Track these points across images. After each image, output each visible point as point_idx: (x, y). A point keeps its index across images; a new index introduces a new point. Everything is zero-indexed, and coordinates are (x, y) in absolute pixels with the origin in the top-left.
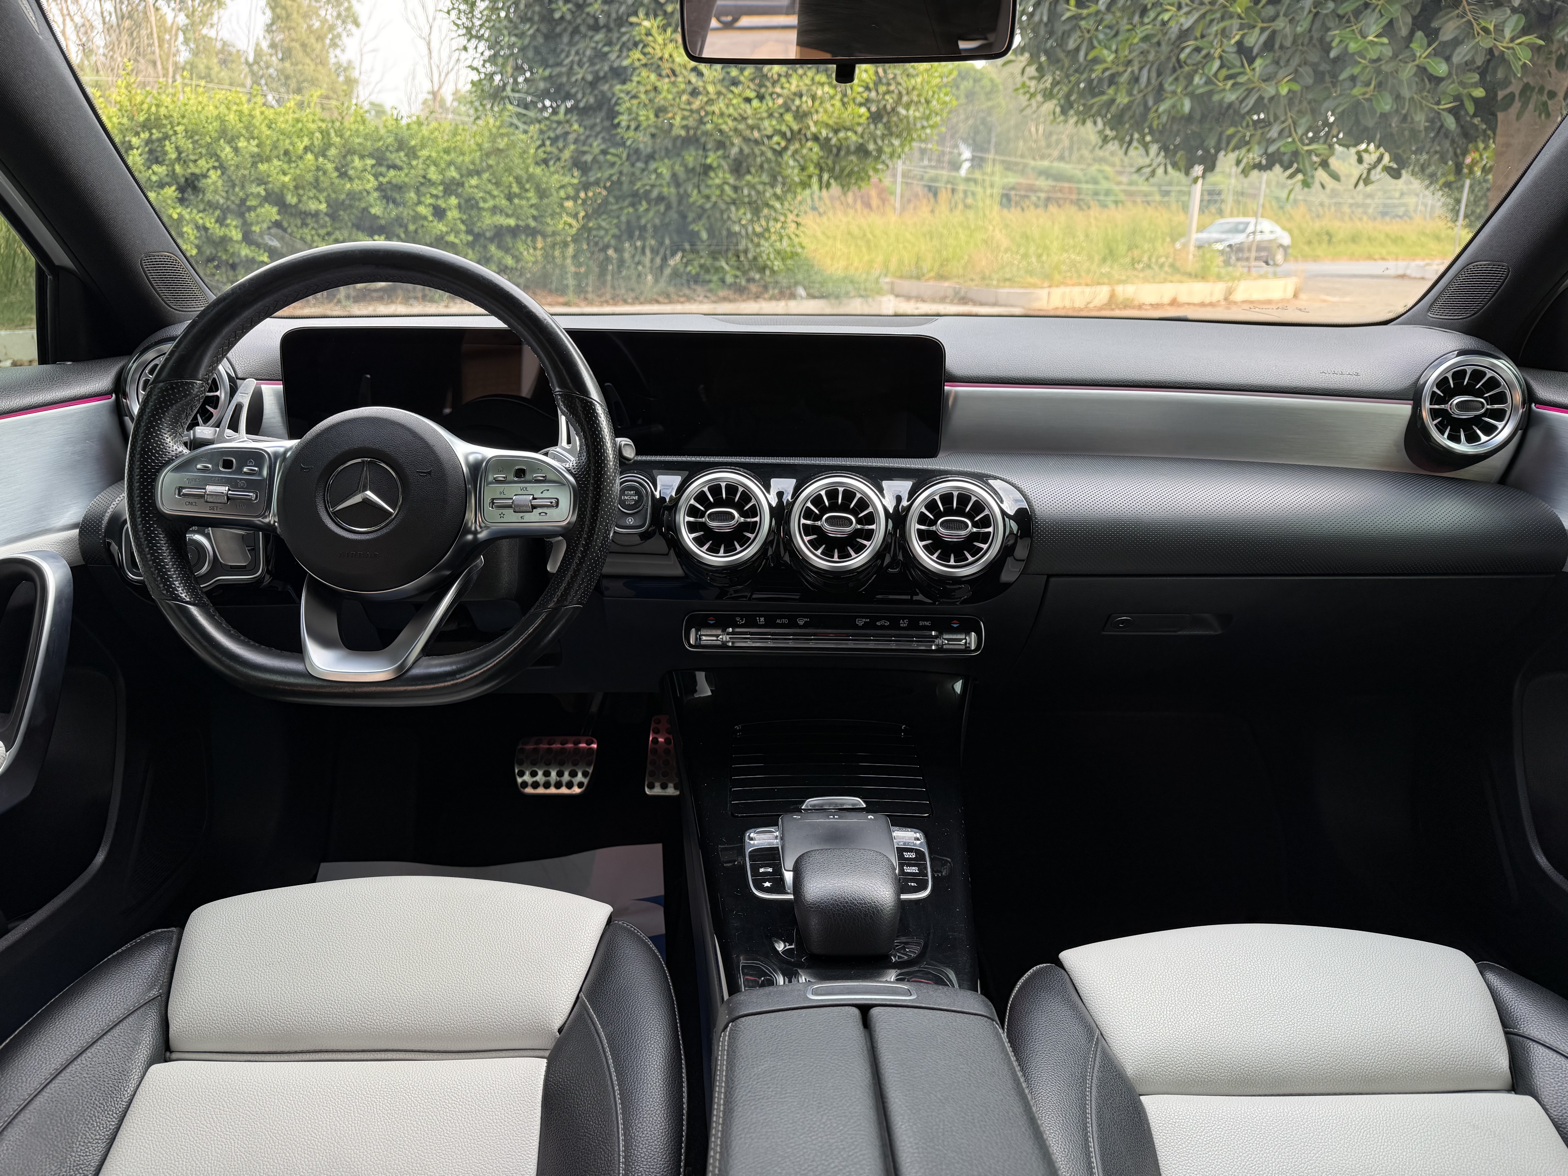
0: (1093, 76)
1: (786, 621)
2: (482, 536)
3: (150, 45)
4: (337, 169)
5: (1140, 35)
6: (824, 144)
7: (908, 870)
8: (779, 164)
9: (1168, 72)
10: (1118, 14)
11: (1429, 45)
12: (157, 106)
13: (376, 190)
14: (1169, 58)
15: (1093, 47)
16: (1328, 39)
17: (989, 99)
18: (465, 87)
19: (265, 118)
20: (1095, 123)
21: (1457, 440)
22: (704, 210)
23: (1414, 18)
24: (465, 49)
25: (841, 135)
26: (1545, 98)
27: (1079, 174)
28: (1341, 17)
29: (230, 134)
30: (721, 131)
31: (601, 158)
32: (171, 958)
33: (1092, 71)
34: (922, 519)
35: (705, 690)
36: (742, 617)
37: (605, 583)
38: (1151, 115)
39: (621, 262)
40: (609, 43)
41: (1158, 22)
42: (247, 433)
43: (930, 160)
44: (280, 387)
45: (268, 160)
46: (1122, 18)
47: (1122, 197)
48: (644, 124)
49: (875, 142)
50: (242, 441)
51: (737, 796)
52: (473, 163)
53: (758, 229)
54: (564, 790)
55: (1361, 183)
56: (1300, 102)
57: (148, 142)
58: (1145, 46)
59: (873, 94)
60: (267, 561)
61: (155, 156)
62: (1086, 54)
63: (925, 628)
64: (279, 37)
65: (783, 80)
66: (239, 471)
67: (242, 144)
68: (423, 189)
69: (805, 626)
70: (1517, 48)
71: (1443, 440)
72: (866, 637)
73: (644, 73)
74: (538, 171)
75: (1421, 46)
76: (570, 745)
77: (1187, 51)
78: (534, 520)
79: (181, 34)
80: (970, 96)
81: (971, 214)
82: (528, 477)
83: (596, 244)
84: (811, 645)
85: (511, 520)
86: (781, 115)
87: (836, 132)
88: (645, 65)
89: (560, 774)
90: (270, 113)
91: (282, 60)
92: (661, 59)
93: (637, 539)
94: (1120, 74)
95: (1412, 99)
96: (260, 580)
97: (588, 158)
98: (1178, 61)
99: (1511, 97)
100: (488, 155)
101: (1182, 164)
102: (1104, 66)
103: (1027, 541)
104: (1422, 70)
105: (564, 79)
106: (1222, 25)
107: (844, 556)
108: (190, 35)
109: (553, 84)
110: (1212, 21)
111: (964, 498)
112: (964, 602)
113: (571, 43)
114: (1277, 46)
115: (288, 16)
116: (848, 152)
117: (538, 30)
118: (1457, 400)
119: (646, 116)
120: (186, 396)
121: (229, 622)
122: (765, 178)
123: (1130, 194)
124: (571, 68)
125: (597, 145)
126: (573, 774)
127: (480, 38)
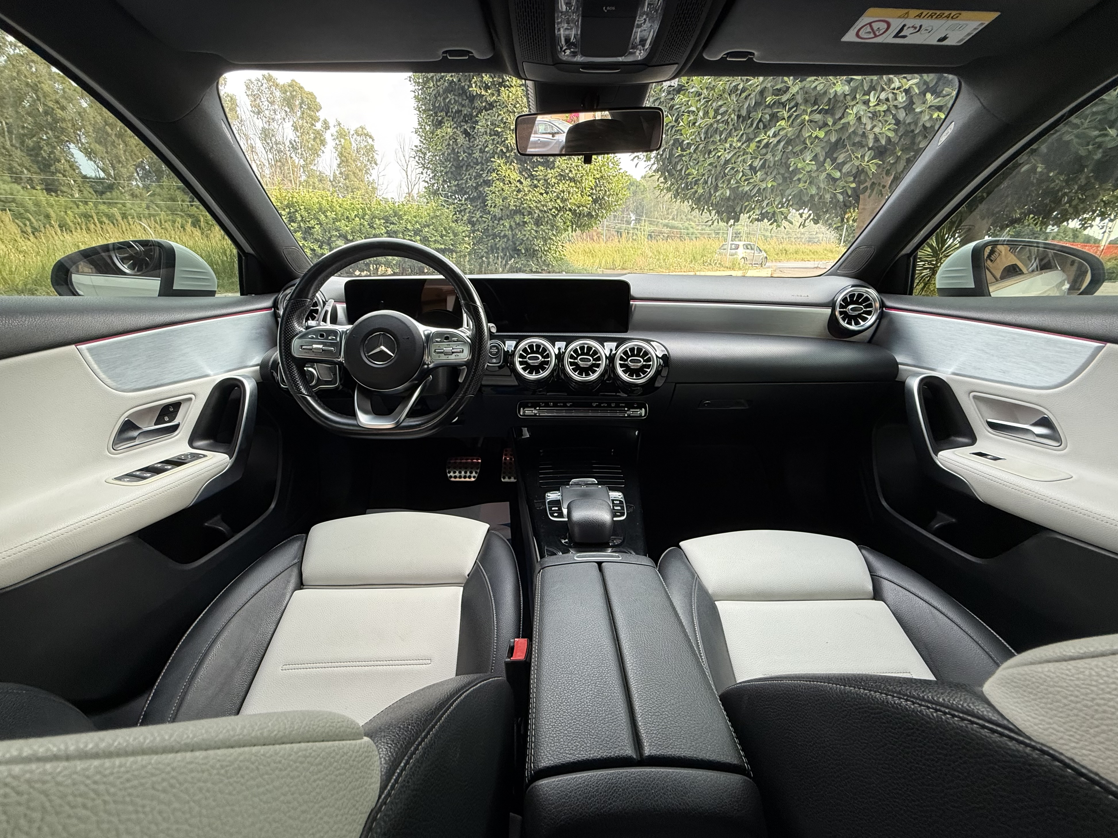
0: (689, 180)
1: (562, 404)
2: (431, 366)
3: (289, 173)
4: (369, 224)
5: (708, 163)
6: (574, 212)
7: (616, 508)
8: (555, 221)
9: (720, 178)
10: (699, 154)
11: (832, 165)
12: (292, 197)
13: (385, 233)
14: (720, 173)
15: (688, 169)
16: (789, 163)
17: (642, 194)
18: (422, 190)
19: (338, 203)
20: (688, 202)
21: (850, 324)
22: (524, 241)
23: (826, 153)
24: (422, 173)
25: (581, 208)
26: (881, 188)
27: (681, 226)
28: (794, 153)
29: (323, 210)
30: (530, 207)
31: (480, 219)
32: (303, 546)
33: (688, 178)
34: (622, 359)
35: (526, 434)
36: (543, 403)
37: (483, 389)
38: (712, 198)
39: (489, 263)
40: (482, 170)
41: (716, 157)
42: (331, 323)
43: (618, 220)
44: (345, 305)
45: (340, 221)
46: (700, 155)
47: (699, 235)
48: (498, 205)
49: (595, 212)
50: (328, 326)
51: (542, 479)
52: (426, 222)
53: (546, 249)
54: (467, 479)
55: (802, 227)
56: (776, 191)
57: (289, 213)
58: (710, 167)
59: (594, 191)
60: (340, 380)
61: (292, 220)
62: (685, 172)
63: (622, 407)
64: (343, 170)
65: (556, 185)
66: (327, 339)
67: (329, 214)
68: (405, 233)
69: (571, 406)
70: (871, 165)
71: (844, 324)
72: (596, 411)
73: (498, 183)
74: (454, 225)
75: (829, 165)
76: (470, 461)
77: (728, 169)
78: (452, 359)
79: (302, 168)
80: (635, 193)
81: (635, 243)
82: (450, 340)
83: (478, 255)
84: (573, 415)
85: (444, 359)
86: (555, 200)
87: (579, 207)
88: (498, 179)
89: (466, 473)
90: (340, 201)
91: (345, 179)
92: (504, 176)
93: (497, 369)
94: (699, 180)
95: (824, 188)
96: (337, 387)
97: (475, 219)
98: (724, 173)
99: (866, 188)
100: (432, 218)
101: (725, 219)
102: (693, 176)
103: (667, 368)
104: (829, 175)
105: (464, 186)
106: (743, 157)
107: (587, 375)
108: (305, 169)
109: (459, 188)
110: (739, 156)
111: (640, 350)
112: (639, 395)
113: (466, 170)
114: (767, 166)
115: (347, 160)
116: (584, 216)
117: (452, 165)
118: (851, 307)
119: (499, 201)
120: (303, 306)
121: (324, 404)
122: (549, 227)
123: (702, 234)
124: (467, 181)
125: (478, 214)
126: (471, 473)
127: (428, 168)
